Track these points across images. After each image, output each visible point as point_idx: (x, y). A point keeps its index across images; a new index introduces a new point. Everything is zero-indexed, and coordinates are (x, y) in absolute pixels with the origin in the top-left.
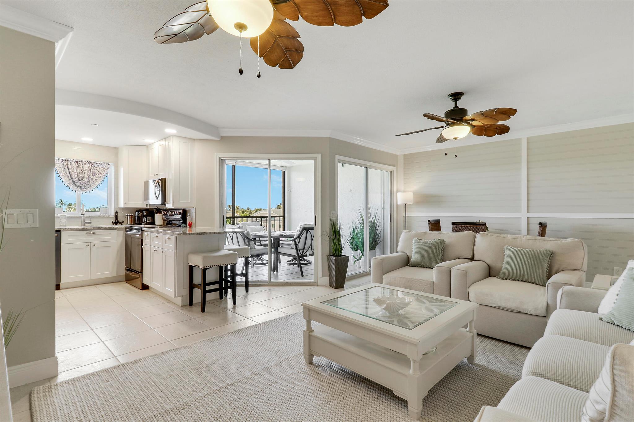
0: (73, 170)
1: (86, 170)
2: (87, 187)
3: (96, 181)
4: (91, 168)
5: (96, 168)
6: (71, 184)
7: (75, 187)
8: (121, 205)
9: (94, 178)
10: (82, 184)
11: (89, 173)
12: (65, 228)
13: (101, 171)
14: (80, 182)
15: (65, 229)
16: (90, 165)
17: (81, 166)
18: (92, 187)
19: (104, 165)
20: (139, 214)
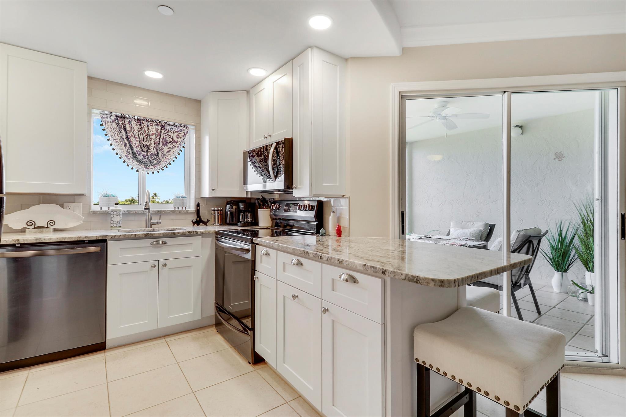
0: (133, 133)
1: (153, 134)
2: (154, 163)
3: (168, 154)
4: (161, 132)
5: (168, 133)
6: (129, 157)
7: (135, 163)
8: (206, 193)
9: (166, 149)
10: (148, 158)
11: (158, 140)
12: (114, 234)
13: (175, 138)
14: (144, 153)
15: (115, 236)
16: (160, 127)
17: (146, 129)
18: (163, 164)
19: (180, 128)
20: (232, 208)
